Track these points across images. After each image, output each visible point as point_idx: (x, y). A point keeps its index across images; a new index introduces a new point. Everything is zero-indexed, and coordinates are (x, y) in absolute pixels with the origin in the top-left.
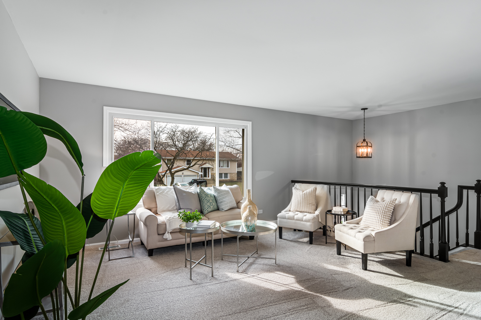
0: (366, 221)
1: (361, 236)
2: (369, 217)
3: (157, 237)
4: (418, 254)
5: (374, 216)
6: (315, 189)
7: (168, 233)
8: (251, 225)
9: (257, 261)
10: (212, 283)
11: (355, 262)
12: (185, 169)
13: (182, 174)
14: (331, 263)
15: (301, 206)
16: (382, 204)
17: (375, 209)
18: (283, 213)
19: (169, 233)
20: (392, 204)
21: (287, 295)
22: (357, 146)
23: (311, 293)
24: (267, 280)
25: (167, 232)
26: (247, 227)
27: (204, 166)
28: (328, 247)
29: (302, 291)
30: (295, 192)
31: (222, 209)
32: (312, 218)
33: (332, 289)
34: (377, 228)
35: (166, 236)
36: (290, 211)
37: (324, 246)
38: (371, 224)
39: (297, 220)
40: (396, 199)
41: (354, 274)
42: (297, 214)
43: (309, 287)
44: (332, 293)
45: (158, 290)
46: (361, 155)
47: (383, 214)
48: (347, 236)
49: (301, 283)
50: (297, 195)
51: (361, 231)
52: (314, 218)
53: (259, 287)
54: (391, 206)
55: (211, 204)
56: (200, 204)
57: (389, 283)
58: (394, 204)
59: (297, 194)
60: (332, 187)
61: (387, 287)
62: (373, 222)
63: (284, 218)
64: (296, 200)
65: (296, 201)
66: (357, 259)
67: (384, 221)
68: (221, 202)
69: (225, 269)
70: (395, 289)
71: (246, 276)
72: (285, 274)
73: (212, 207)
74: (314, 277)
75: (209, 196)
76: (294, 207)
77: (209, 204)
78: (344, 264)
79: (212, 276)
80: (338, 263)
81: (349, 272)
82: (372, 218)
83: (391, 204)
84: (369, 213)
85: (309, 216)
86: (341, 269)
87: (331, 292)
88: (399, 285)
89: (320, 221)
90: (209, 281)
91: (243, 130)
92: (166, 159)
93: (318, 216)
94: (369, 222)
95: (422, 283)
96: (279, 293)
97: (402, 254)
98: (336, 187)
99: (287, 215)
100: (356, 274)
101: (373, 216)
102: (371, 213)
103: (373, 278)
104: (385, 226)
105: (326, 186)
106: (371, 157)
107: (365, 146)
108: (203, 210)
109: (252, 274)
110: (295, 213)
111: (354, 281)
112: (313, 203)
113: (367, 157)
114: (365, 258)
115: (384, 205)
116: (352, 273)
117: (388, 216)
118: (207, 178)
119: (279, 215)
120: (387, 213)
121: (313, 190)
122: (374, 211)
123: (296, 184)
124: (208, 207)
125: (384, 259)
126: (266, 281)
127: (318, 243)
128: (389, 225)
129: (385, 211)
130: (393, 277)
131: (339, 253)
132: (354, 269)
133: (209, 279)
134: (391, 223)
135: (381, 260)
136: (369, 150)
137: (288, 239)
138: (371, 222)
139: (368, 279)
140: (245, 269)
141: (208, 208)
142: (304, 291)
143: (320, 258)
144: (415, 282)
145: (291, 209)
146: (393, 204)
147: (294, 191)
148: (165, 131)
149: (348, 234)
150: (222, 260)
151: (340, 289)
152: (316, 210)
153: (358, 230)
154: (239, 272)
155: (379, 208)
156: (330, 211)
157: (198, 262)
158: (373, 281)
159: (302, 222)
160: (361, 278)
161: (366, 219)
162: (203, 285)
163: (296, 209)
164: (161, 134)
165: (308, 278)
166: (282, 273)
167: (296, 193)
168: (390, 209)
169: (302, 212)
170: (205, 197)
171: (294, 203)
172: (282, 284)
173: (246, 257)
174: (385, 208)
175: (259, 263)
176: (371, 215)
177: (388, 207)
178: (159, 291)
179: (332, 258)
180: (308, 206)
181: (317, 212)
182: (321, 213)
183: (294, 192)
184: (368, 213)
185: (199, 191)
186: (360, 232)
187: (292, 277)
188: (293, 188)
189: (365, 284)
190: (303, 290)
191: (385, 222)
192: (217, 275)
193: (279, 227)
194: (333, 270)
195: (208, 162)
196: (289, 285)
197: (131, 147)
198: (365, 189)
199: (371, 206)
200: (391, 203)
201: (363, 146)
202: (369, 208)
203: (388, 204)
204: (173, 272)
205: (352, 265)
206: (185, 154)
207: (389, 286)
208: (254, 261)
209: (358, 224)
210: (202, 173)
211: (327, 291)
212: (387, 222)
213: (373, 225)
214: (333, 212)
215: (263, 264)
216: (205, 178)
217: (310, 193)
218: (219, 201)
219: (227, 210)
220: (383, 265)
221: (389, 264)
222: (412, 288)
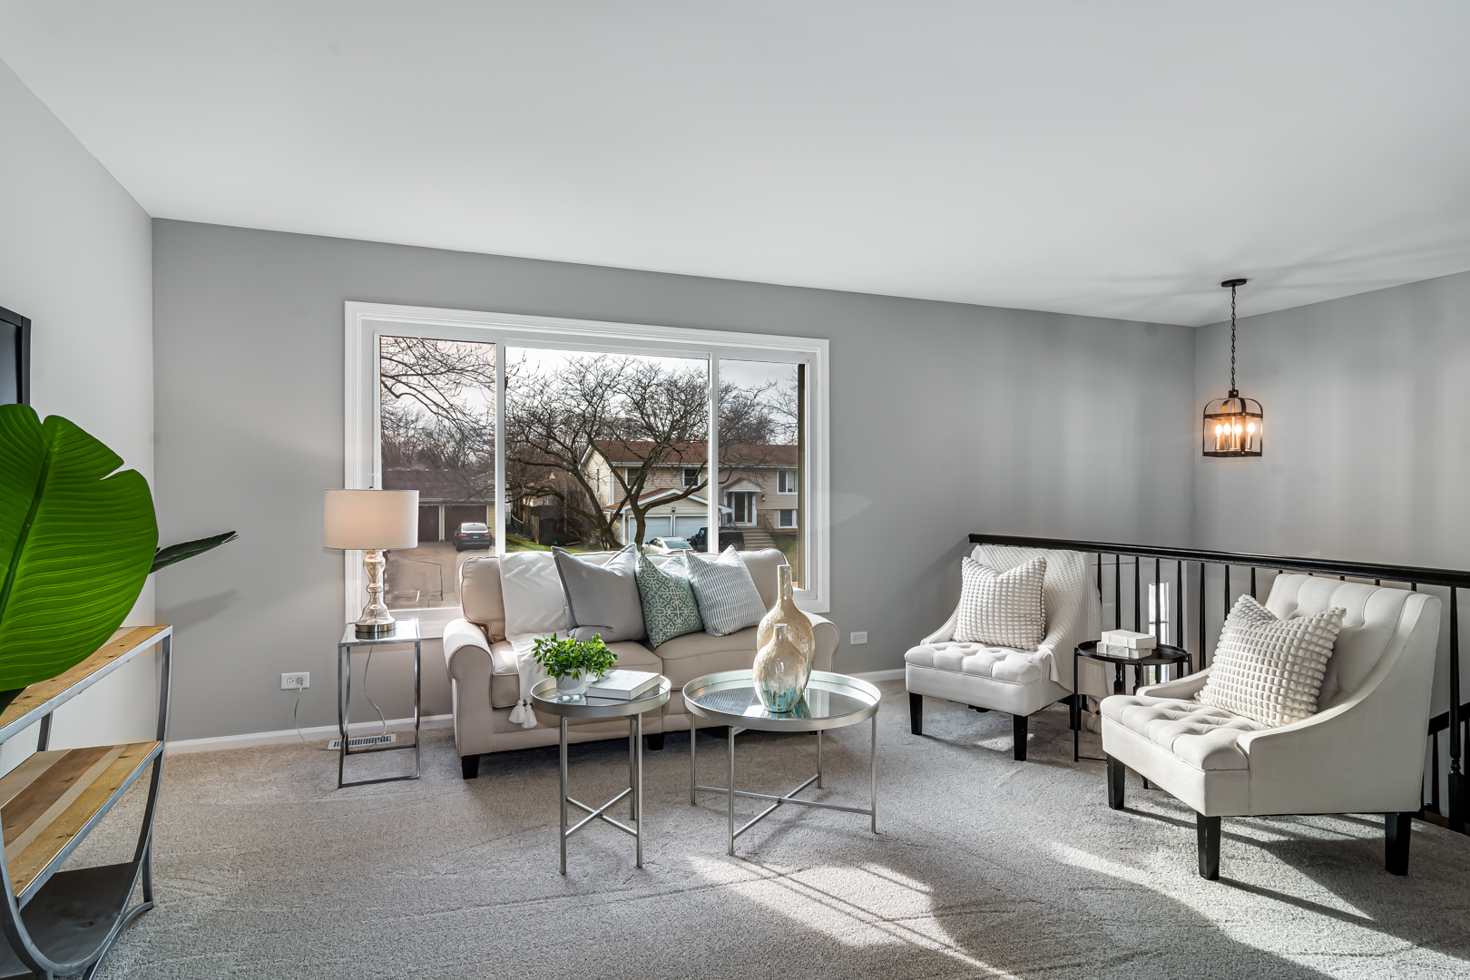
0: (1221, 689)
1: (1196, 748)
2: (1232, 676)
3: (489, 718)
4: (1439, 822)
5: (1252, 672)
6: (1040, 566)
7: (525, 705)
8: (782, 693)
9: (810, 816)
10: (629, 894)
11: (1176, 841)
12: (677, 498)
13: (670, 511)
14: (1078, 842)
15: (988, 624)
16: (1286, 630)
17: (1258, 648)
18: (926, 648)
19: (529, 707)
20: (1324, 629)
21: (882, 968)
22: (1206, 417)
23: (979, 964)
24: (824, 897)
25: (521, 702)
26: (771, 697)
27: (736, 489)
28: (1079, 774)
29: (946, 951)
30: (971, 576)
31: (715, 630)
32: (1025, 669)
33: (1065, 954)
34: (1265, 718)
35: (518, 717)
36: (951, 640)
37: (1068, 771)
38: (1239, 703)
39: (971, 672)
40: (1344, 611)
41: (1164, 891)
42: (974, 653)
43: (976, 937)
44: (1058, 971)
45: (442, 907)
46: (1222, 448)
47: (1288, 666)
48: (1145, 742)
49: (948, 915)
50: (976, 587)
51: (1198, 726)
52: (1032, 669)
53: (786, 923)
54: (1321, 638)
55: (678, 612)
56: (639, 612)
57: (1307, 946)
58: (1337, 631)
59: (977, 584)
60: (1108, 559)
61: (1294, 965)
62: (1248, 697)
63: (927, 663)
64: (974, 603)
65: (973, 607)
66: (1183, 829)
67: (1291, 695)
68: (713, 606)
69: (693, 841)
70: (1329, 973)
71: (754, 872)
72: (898, 875)
73: (679, 621)
74: (1003, 896)
75: (671, 584)
76: (964, 626)
77: (669, 612)
78: (1129, 846)
79: (639, 867)
80: (1106, 844)
81: (1146, 883)
82: (1245, 679)
83: (1321, 628)
84: (1234, 660)
85: (1014, 661)
86: (1116, 866)
87: (1055, 968)
88: (1348, 960)
89: (1055, 678)
90: (620, 886)
91: (801, 367)
92: (623, 468)
93: (1046, 661)
94: (1234, 693)
95: (1454, 955)
96: (856, 953)
97: (1374, 818)
98: (1123, 558)
99: (937, 655)
100: (1173, 894)
101: (1246, 671)
102: (1239, 661)
103: (1237, 917)
104: (1295, 713)
105: (1081, 556)
106: (1259, 454)
107: (1235, 414)
108: (651, 631)
109: (778, 869)
110: (968, 647)
111: (1159, 925)
112: (1031, 614)
113: (1243, 453)
114: (1209, 832)
115: (1291, 633)
116: (1156, 887)
117: (1310, 674)
118: (747, 524)
119: (911, 653)
120: (1306, 664)
121: (1034, 568)
122: (1250, 655)
123: (978, 547)
124: (665, 623)
125: (1294, 835)
126: (820, 901)
127: (1045, 758)
128: (1314, 709)
129: (1295, 656)
130: (1323, 916)
131: (1118, 802)
132: (1164, 873)
133: (622, 877)
134: (1320, 704)
135: (1283, 838)
136: (1252, 427)
137: (943, 737)
138: (1239, 694)
139: (1217, 921)
140: (761, 846)
141: (665, 626)
142: (950, 953)
143: (1040, 817)
144: (1422, 950)
145: (956, 633)
146: (1329, 631)
147: (968, 571)
148: (620, 387)
149: (1145, 735)
150: (693, 803)
151: (1096, 957)
152: (1043, 640)
153: (1187, 721)
154: (736, 854)
155: (1272, 643)
156: (1090, 646)
157: (598, 811)
158: (1238, 929)
159: (987, 682)
160: (1190, 913)
161: (1222, 682)
162: (596, 897)
163: (972, 634)
164: (608, 394)
165: (981, 897)
166: (887, 872)
167: (974, 580)
168: (1317, 649)
169: (993, 645)
170: (658, 589)
171: (964, 614)
172: (875, 918)
173: (772, 800)
174: (1295, 643)
175: (816, 823)
176: (1242, 670)
177: (1310, 643)
178: (443, 911)
179: (1087, 818)
180: (1013, 625)
181: (1045, 649)
182: (1058, 650)
183: (967, 576)
184: (1230, 659)
185: (638, 569)
186: (1192, 731)
187: (922, 892)
188: (965, 561)
189: (1203, 940)
190: (949, 947)
191: (1298, 697)
192: (657, 862)
193: (911, 694)
194: (1082, 869)
195: (744, 476)
196: (902, 922)
197: (523, 432)
198: (1227, 567)
199: (1242, 636)
200: (1322, 624)
201: (1229, 415)
202: (1235, 643)
203: (1310, 629)
204: (516, 841)
205: (1163, 852)
206: (678, 451)
207: (1301, 961)
208: (800, 816)
209: (1191, 698)
210: (732, 511)
211: (1040, 959)
212: (1305, 698)
213: (1249, 706)
214: (1101, 650)
215: (829, 831)
216: (739, 524)
217: (1021, 580)
218: (704, 603)
219: (730, 634)
220: (1288, 862)
221: (1312, 858)
222: (1405, 975)
